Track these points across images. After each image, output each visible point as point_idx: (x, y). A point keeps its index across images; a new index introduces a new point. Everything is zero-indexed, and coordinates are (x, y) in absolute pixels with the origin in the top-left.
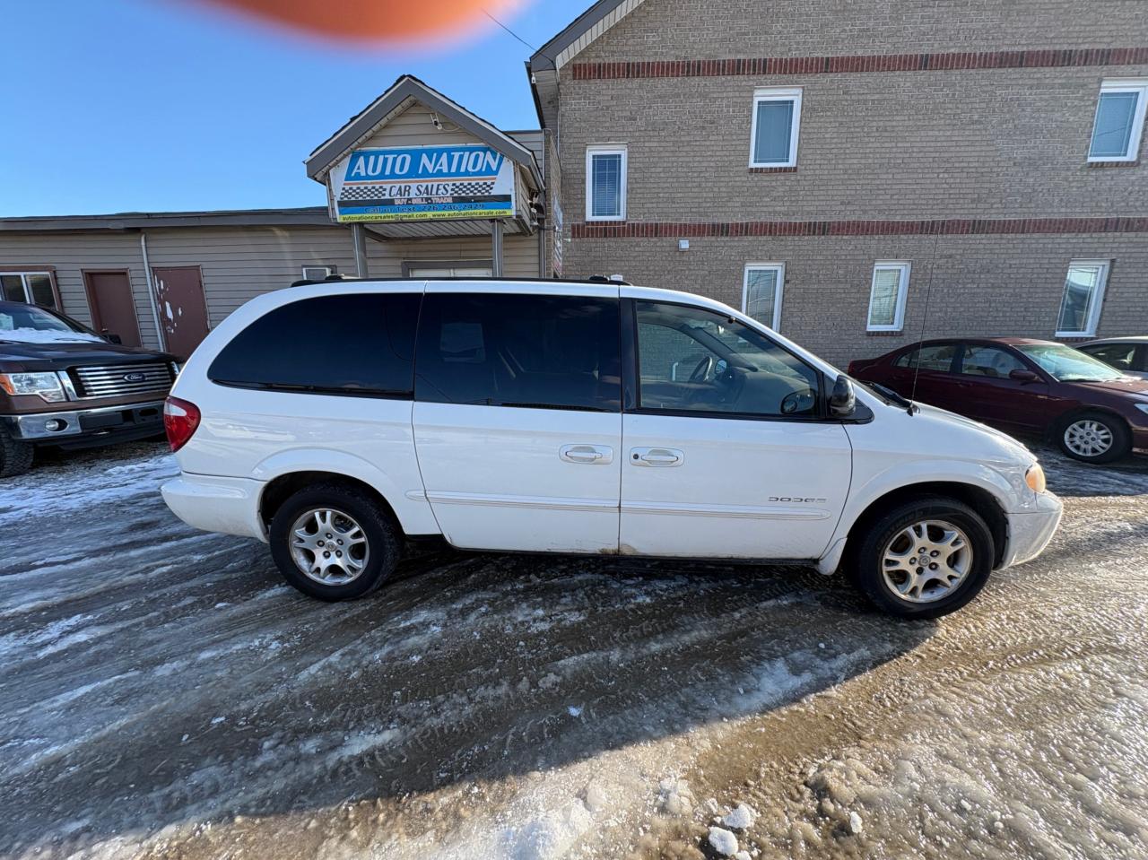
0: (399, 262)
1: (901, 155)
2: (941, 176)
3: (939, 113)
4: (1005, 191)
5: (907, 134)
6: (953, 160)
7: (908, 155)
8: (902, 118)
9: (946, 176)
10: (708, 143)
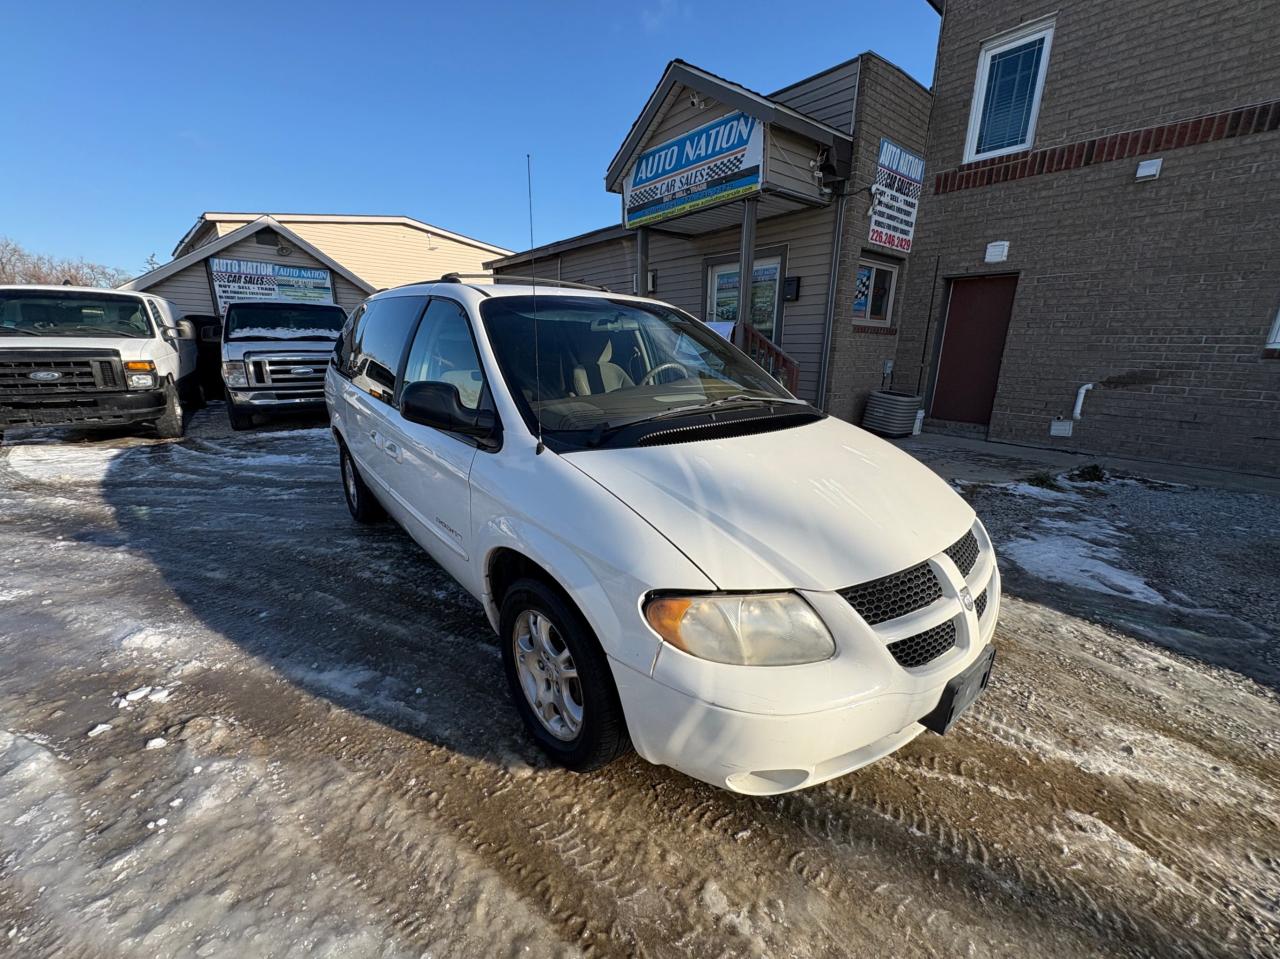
0: (700, 259)
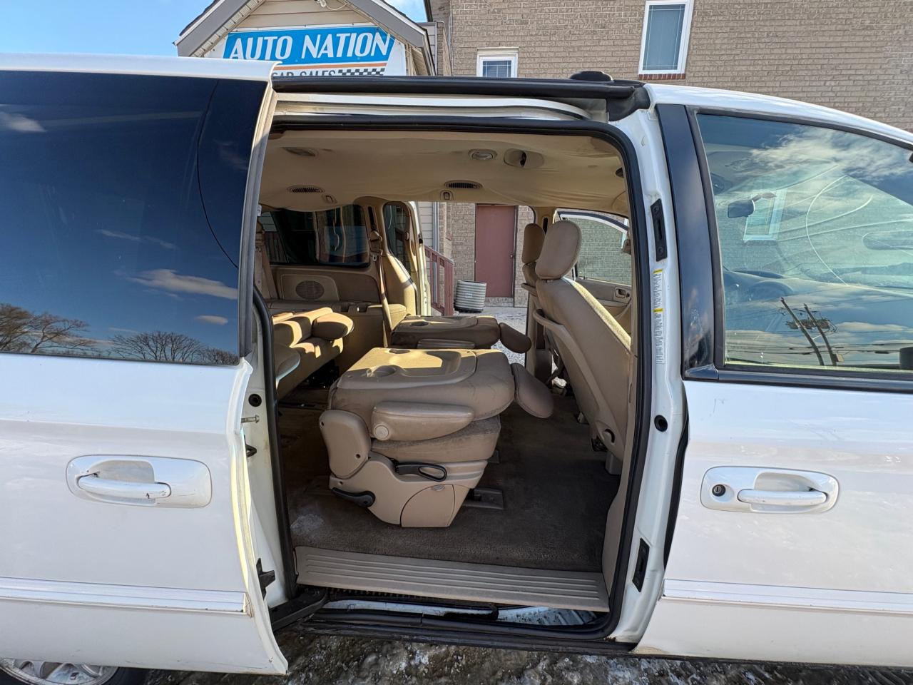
1: (789, 62)
2: (828, 84)
3: (831, 17)
4: (889, 99)
5: (797, 40)
6: (841, 67)
7: (797, 62)
8: (794, 22)
9: (833, 83)
10: (598, 49)
